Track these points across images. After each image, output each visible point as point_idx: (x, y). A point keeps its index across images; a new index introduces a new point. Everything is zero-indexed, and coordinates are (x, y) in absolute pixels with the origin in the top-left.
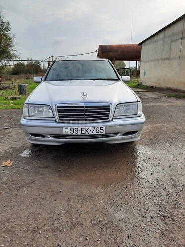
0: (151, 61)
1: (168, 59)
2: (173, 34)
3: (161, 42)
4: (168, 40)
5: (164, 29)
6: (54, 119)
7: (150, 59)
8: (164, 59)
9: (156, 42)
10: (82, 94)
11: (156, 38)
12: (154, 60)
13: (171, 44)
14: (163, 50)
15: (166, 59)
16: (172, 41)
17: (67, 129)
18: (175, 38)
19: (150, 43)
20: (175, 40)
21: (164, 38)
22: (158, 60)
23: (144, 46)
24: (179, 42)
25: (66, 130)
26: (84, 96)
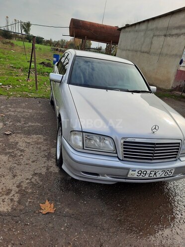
0: (129, 50)
1: (148, 53)
2: (157, 29)
3: (142, 34)
4: (151, 34)
5: (148, 21)
6: (116, 155)
7: (129, 48)
8: (143, 52)
9: (137, 31)
10: (154, 128)
11: (137, 27)
12: (132, 51)
13: (153, 38)
14: (144, 42)
15: (146, 52)
16: (154, 36)
17: (135, 171)
18: (158, 33)
19: (130, 32)
20: (158, 36)
21: (147, 30)
22: (136, 51)
23: (124, 32)
24: (162, 38)
25: (133, 172)
26: (155, 130)
